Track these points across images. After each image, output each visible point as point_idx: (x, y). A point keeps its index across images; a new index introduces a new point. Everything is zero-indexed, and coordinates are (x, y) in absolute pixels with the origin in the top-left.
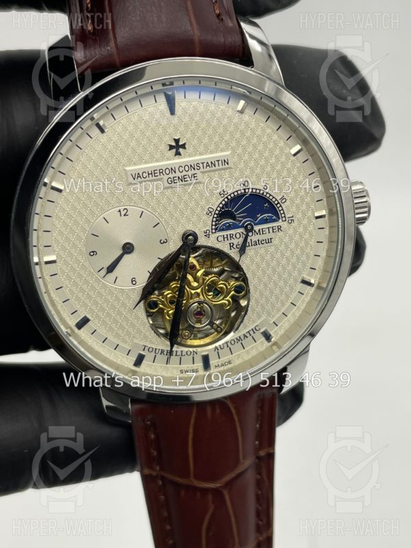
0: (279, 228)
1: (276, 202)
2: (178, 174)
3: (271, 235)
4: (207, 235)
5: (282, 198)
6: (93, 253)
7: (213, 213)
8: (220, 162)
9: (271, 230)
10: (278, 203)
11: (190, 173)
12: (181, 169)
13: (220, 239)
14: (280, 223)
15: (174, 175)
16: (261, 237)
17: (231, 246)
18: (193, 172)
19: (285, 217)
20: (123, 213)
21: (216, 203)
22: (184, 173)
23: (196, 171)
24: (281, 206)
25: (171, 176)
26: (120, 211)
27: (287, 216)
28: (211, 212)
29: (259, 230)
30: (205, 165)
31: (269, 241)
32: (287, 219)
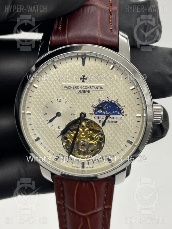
0: (121, 118)
1: (121, 107)
2: (82, 89)
3: (117, 120)
4: (91, 115)
5: (124, 106)
6: (45, 114)
7: (94, 107)
8: (100, 87)
9: (117, 118)
10: (122, 108)
11: (87, 90)
12: (84, 88)
13: (96, 118)
14: (121, 116)
15: (81, 89)
16: (112, 120)
17: (100, 121)
18: (88, 89)
19: (124, 114)
20: (59, 100)
21: (96, 103)
22: (85, 89)
23: (90, 89)
24: (123, 109)
25: (80, 89)
26: (58, 99)
27: (125, 114)
28: (93, 106)
29: (112, 117)
30: (94, 87)
31: (116, 122)
32: (125, 115)
